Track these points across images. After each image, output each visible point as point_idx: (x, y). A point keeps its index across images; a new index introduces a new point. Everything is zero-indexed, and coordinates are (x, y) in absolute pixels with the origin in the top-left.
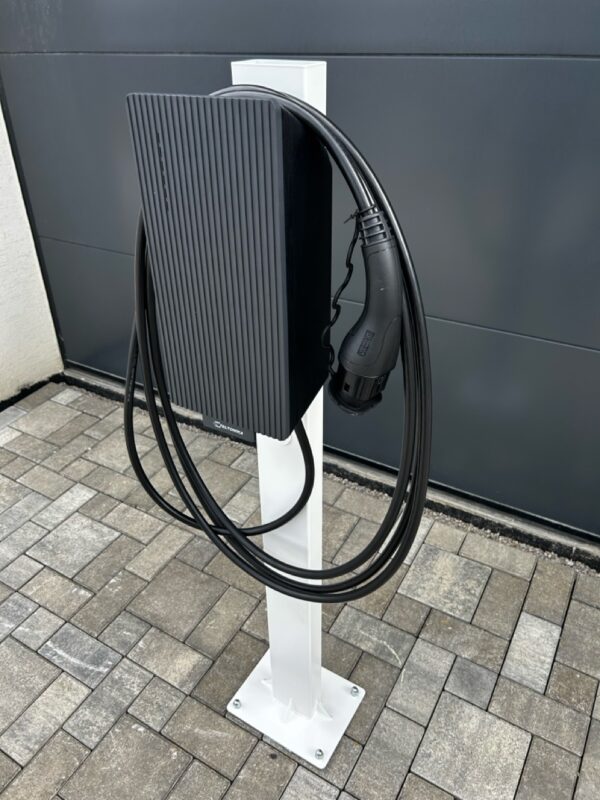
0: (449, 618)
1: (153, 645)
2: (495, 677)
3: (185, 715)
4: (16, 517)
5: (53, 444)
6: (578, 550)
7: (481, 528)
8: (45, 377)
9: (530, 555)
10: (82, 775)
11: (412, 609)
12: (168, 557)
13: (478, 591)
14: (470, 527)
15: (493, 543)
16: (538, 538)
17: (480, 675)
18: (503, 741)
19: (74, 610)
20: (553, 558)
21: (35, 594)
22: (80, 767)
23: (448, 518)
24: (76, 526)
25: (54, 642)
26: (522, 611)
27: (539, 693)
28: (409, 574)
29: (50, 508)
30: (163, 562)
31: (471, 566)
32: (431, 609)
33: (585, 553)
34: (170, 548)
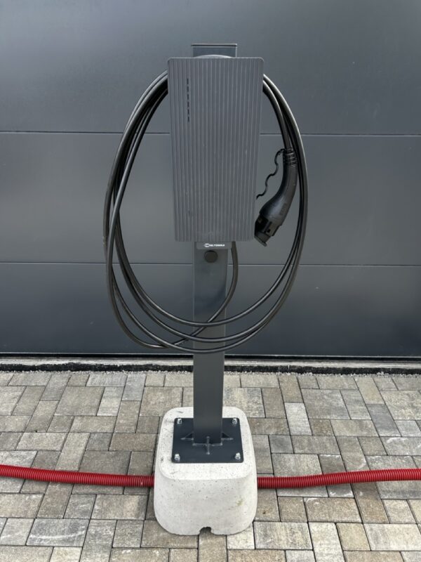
0: (255, 419)
1: (105, 504)
2: (289, 437)
3: (149, 531)
6: (290, 366)
7: (242, 372)
9: (272, 376)
12: (81, 452)
13: (261, 401)
16: (271, 367)
17: (283, 439)
18: (308, 463)
19: (35, 510)
20: (281, 375)
25: (35, 534)
26: (284, 403)
27: (310, 435)
30: (79, 456)
31: (251, 391)
33: (294, 367)
34: (79, 446)
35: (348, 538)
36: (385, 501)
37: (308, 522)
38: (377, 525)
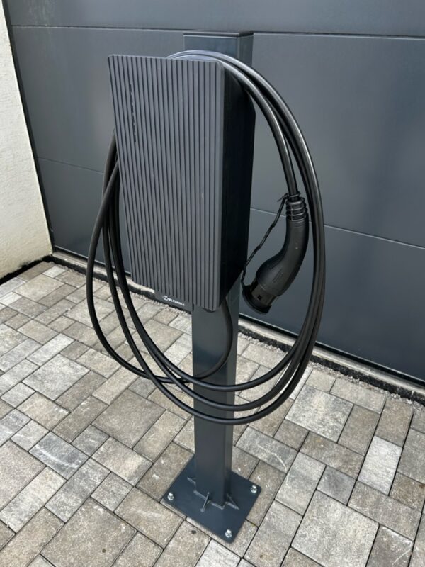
0: (321, 438)
1: (111, 450)
2: (354, 482)
3: (132, 500)
4: (16, 356)
5: (44, 305)
6: (415, 393)
7: (346, 375)
8: (39, 258)
9: (381, 396)
10: (58, 540)
11: (295, 431)
12: (123, 388)
13: (343, 420)
14: (338, 374)
15: (355, 386)
16: (387, 384)
17: (343, 480)
18: (358, 528)
19: (55, 423)
20: (397, 398)
21: (28, 410)
22: (56, 534)
23: (323, 367)
24: (59, 364)
25: (40, 445)
26: (374, 435)
27: (384, 494)
28: (294, 406)
29: (40, 350)
30: (119, 392)
31: (339, 402)
32: (309, 431)
34: (124, 381)
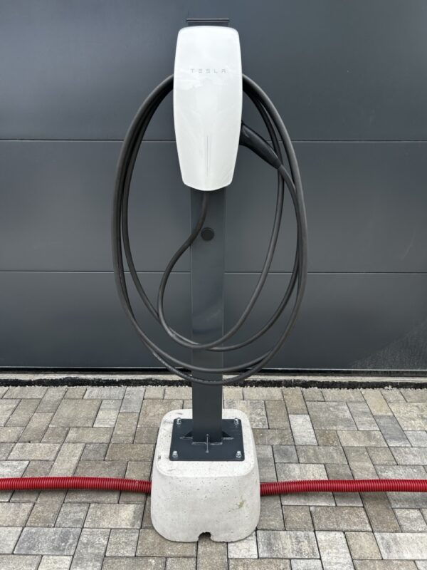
0: (258, 430)
2: (294, 447)
3: (145, 539)
13: (264, 413)
16: (274, 381)
17: (287, 449)
19: (24, 518)
26: (288, 414)
27: (316, 446)
30: (73, 467)
31: (253, 404)
33: (298, 381)
34: (73, 456)
35: (357, 546)
36: (397, 511)
37: (314, 531)
38: (388, 534)
